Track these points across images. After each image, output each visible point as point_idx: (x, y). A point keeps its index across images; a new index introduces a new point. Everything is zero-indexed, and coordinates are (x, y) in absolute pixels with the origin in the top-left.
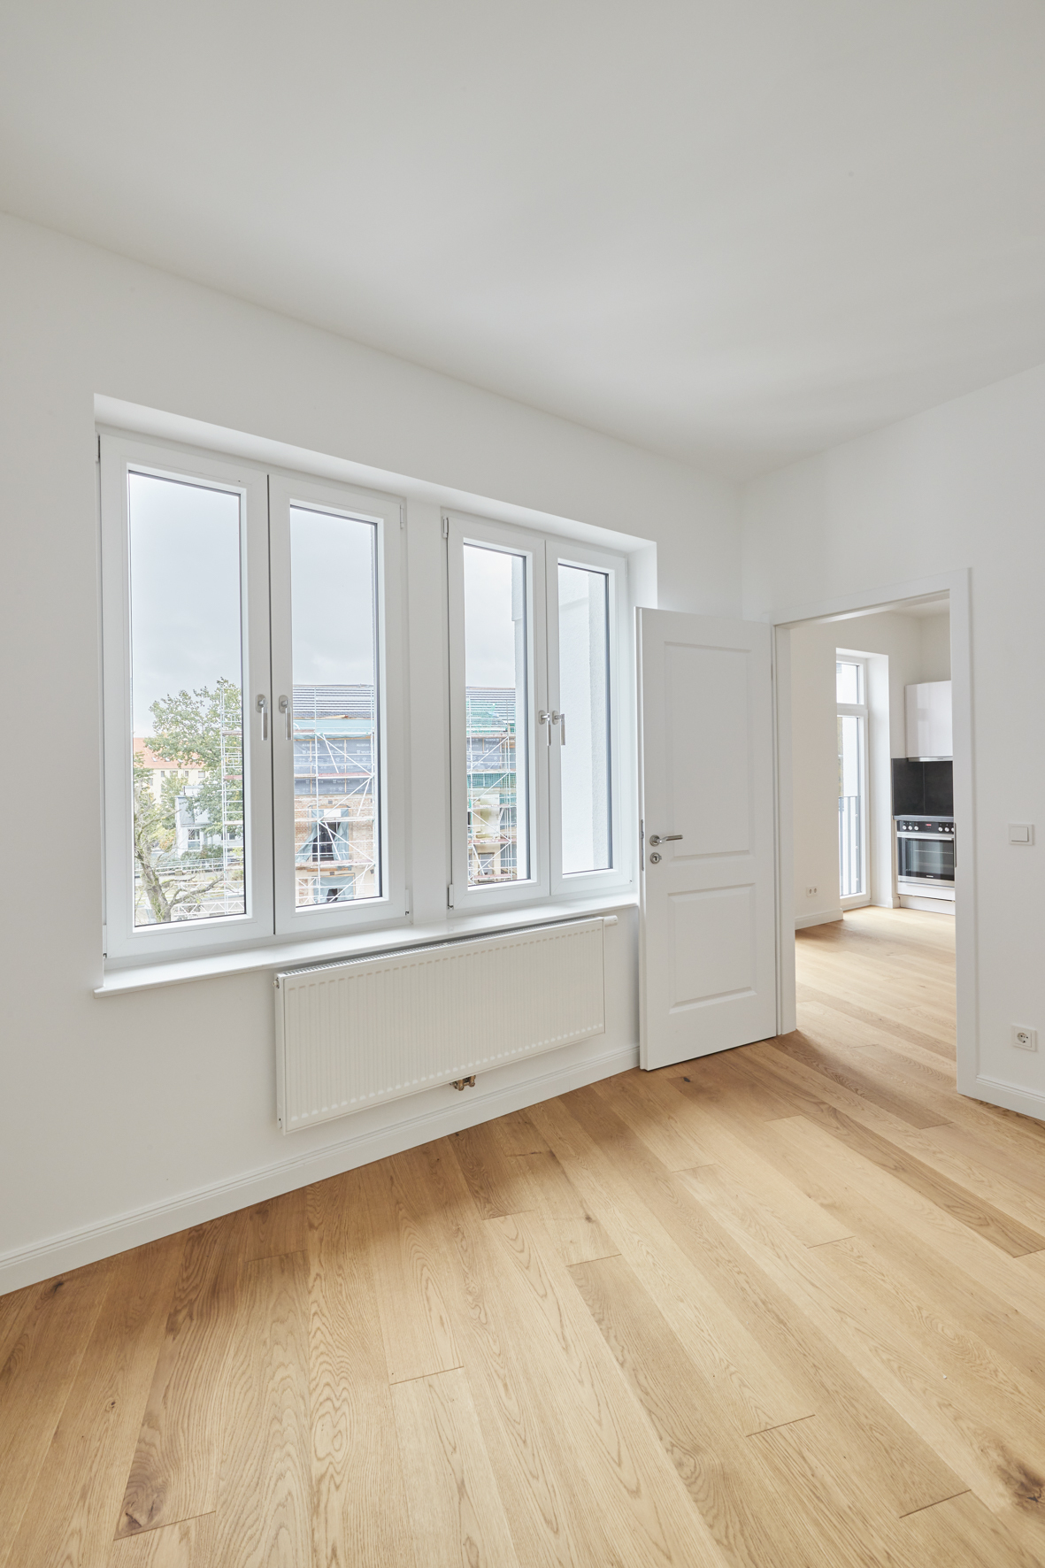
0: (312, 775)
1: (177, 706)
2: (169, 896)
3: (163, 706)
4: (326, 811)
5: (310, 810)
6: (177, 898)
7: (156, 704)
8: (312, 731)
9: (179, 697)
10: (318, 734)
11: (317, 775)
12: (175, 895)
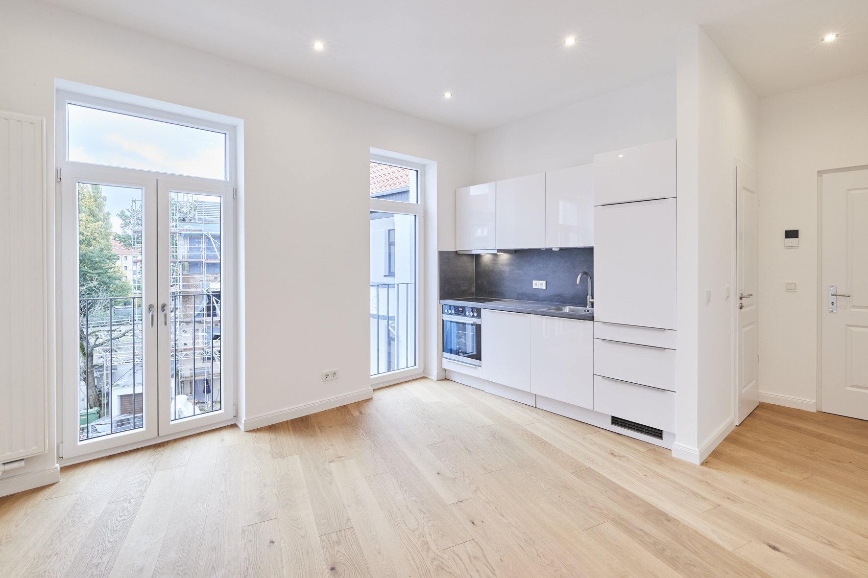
0: (200, 260)
1: (138, 214)
2: (92, 341)
3: (127, 213)
4: (211, 284)
5: (201, 283)
6: (97, 343)
7: (122, 212)
8: (201, 230)
9: (139, 209)
10: (205, 233)
11: (204, 260)
12: (95, 341)
